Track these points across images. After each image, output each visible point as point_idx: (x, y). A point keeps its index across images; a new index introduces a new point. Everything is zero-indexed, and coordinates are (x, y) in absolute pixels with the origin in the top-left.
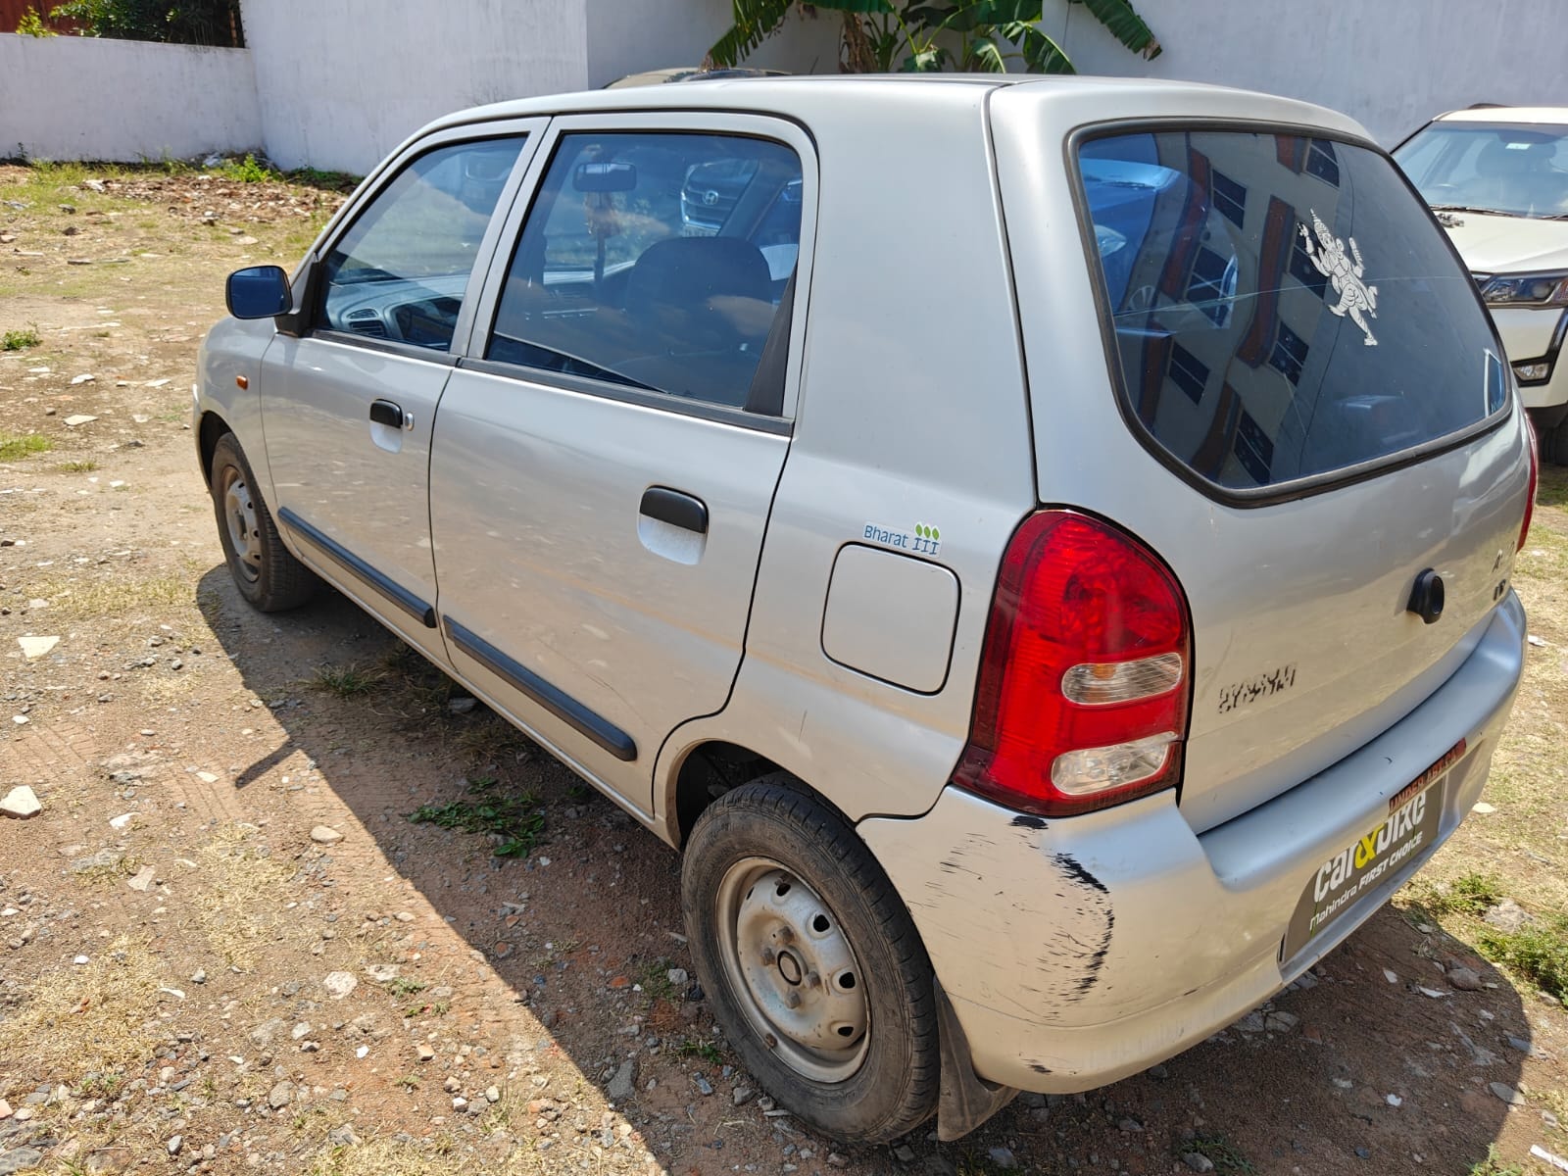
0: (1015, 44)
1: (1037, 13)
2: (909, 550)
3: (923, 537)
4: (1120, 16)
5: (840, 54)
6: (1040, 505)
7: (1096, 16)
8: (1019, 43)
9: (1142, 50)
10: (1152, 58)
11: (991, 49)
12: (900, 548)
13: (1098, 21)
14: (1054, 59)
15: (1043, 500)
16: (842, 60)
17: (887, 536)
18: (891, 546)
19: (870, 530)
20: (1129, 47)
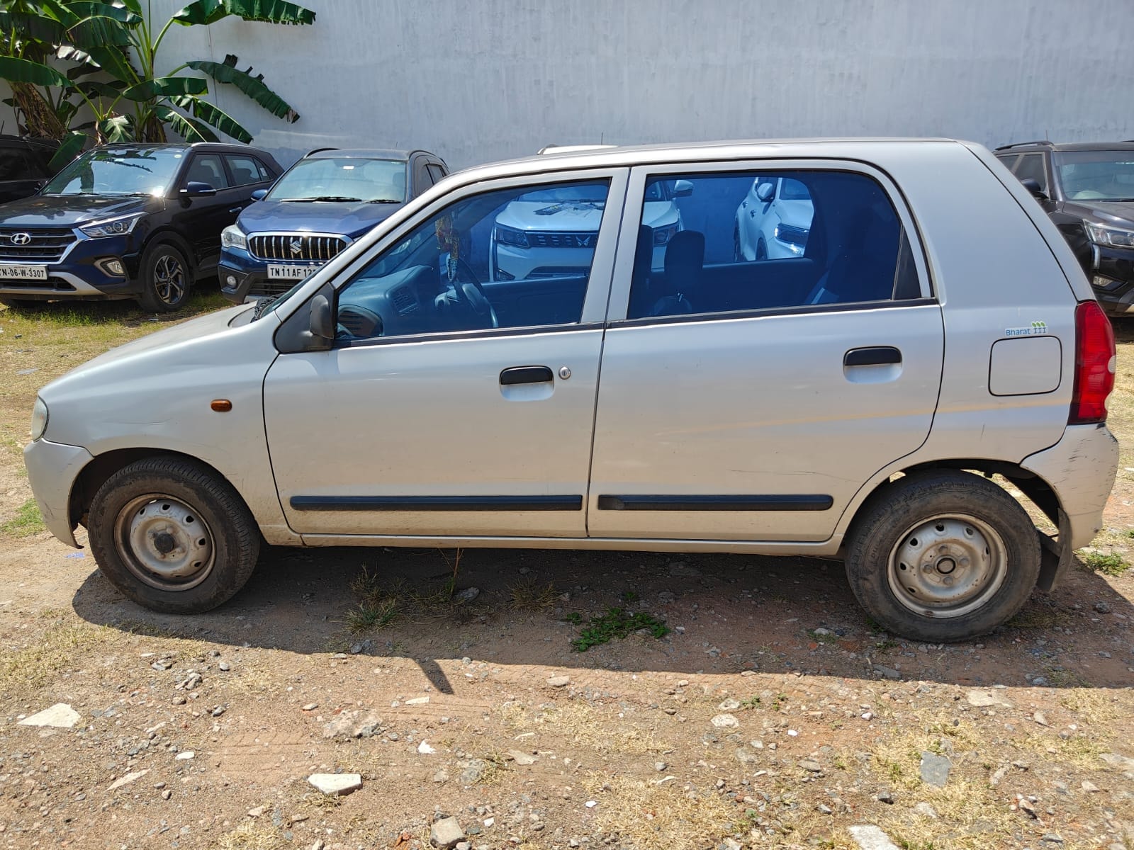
0: (188, 111)
1: (204, 88)
2: (1032, 334)
3: (1037, 327)
4: (261, 93)
5: (18, 119)
6: (1079, 302)
7: (245, 93)
8: (190, 110)
9: (286, 116)
10: (294, 121)
11: (174, 115)
12: (1027, 335)
13: (247, 97)
14: (223, 121)
15: (1079, 300)
16: (20, 123)
17: (1019, 332)
18: (1022, 335)
19: (1009, 332)
20: (276, 115)
